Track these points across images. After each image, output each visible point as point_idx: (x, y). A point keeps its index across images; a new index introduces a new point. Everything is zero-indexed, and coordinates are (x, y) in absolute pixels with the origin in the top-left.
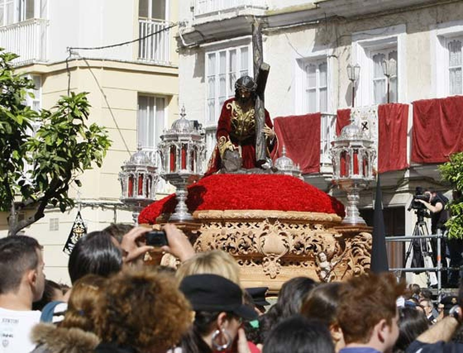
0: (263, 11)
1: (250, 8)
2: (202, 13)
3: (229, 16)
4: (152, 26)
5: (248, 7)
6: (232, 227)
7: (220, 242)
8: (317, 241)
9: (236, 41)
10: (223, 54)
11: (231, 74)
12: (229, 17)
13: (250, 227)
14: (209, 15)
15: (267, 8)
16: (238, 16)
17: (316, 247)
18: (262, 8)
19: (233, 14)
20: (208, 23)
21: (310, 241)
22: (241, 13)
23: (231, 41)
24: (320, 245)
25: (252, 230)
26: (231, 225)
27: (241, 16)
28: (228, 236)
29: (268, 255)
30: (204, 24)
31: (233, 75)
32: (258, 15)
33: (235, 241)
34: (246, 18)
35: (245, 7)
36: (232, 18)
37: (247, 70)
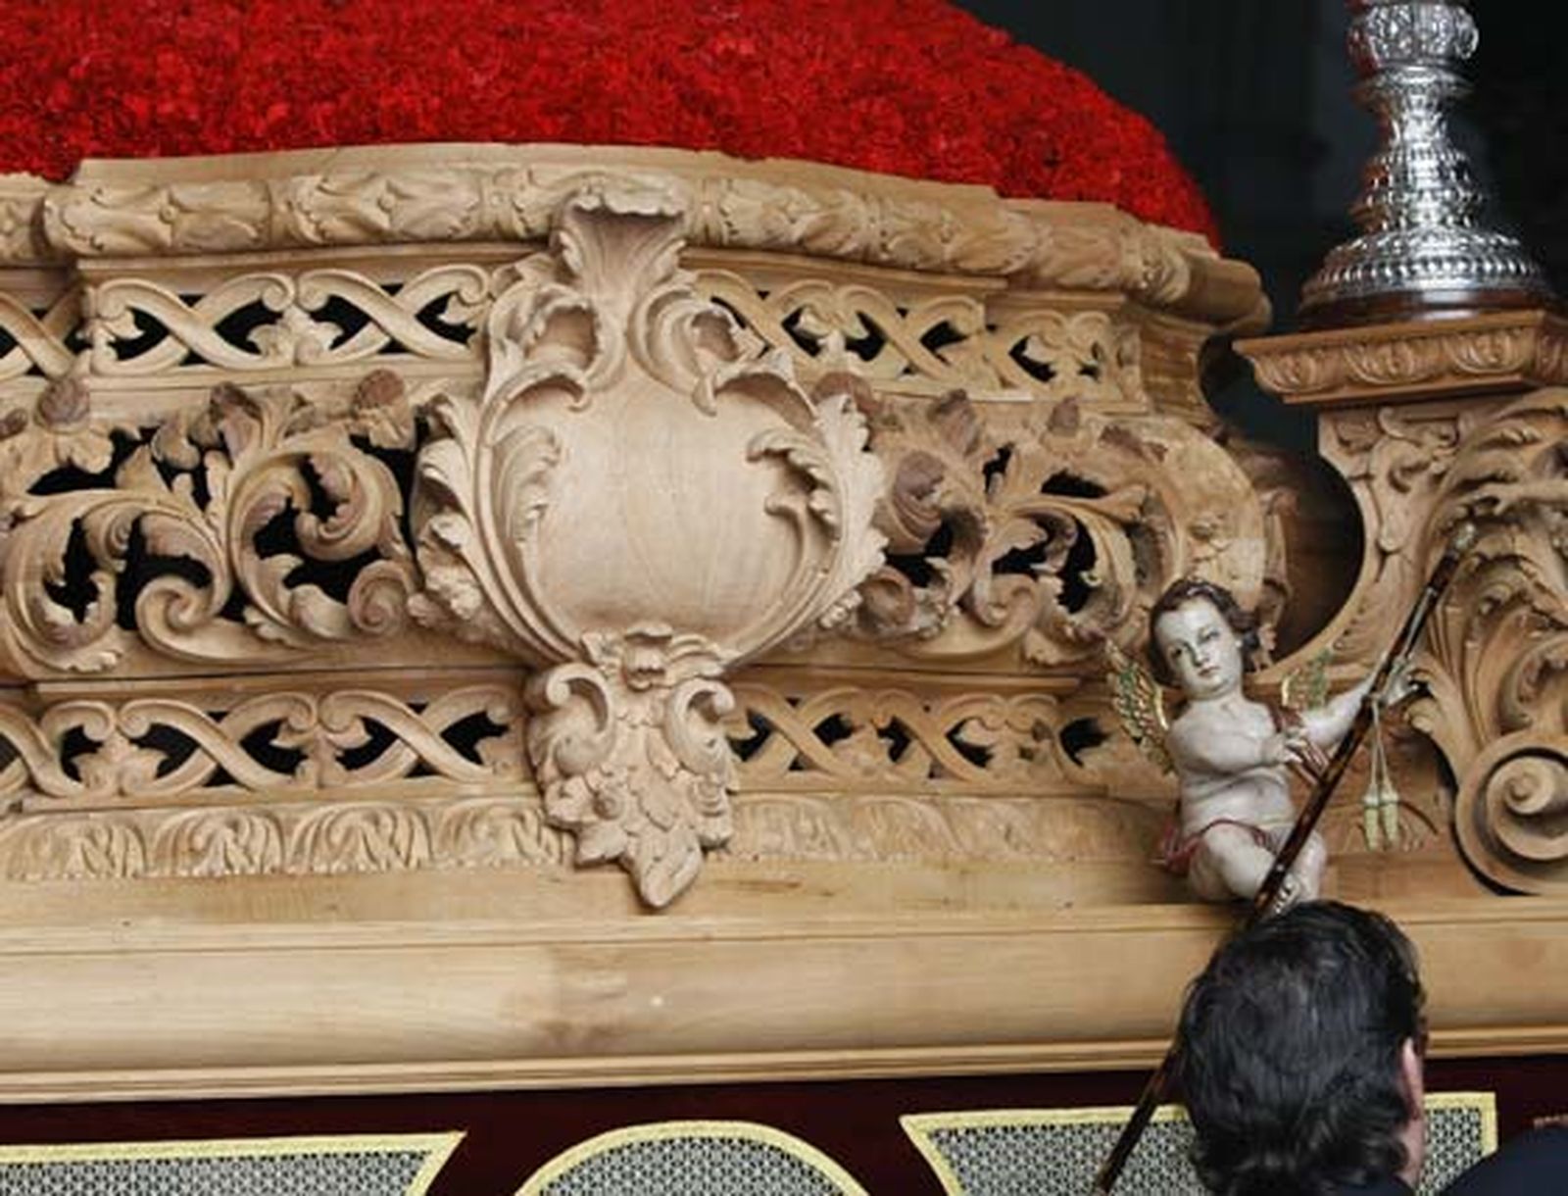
6: (167, 351)
7: (33, 505)
8: (1093, 491)
13: (368, 339)
17: (1083, 554)
21: (1023, 489)
24: (1130, 529)
25: (394, 363)
26: (153, 331)
28: (123, 445)
29: (593, 641)
33: (202, 497)
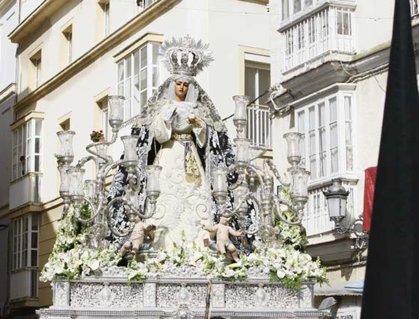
0: (351, 57)
1: (336, 53)
2: (289, 69)
3: (315, 65)
4: (260, 112)
5: (333, 52)
9: (323, 92)
10: (312, 109)
11: (320, 130)
12: (315, 67)
14: (296, 69)
15: (356, 54)
16: (324, 64)
18: (349, 54)
19: (319, 63)
20: (295, 77)
22: (326, 59)
23: (319, 93)
27: (327, 63)
30: (291, 79)
31: (322, 129)
32: (345, 61)
34: (332, 64)
35: (331, 52)
36: (317, 68)
37: (336, 122)
